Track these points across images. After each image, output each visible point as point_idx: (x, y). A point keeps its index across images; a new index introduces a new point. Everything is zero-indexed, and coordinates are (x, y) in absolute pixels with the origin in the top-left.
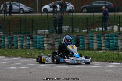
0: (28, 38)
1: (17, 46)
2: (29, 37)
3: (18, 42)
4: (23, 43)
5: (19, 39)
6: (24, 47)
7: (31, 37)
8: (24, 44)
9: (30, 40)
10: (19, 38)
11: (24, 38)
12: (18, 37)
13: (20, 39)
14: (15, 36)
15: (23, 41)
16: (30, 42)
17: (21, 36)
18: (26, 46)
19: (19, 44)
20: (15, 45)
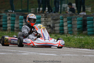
0: (20, 17)
1: (7, 27)
2: (22, 16)
3: (8, 22)
4: (14, 24)
5: (9, 19)
6: (15, 29)
7: (25, 16)
8: (16, 25)
9: (23, 19)
10: (9, 17)
11: (15, 17)
12: (8, 15)
13: (11, 18)
14: (4, 14)
15: (14, 21)
16: (23, 23)
17: (11, 15)
18: (17, 28)
19: (8, 25)
20: (3, 26)
